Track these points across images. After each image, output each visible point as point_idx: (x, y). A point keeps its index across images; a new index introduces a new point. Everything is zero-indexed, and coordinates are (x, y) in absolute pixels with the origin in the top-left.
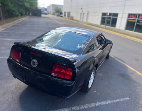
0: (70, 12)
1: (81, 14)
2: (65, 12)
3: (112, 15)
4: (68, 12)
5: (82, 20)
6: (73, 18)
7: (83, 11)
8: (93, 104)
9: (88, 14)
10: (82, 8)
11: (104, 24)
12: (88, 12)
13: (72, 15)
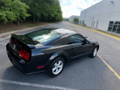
0: (84, 21)
1: (92, 22)
2: (81, 21)
3: (118, 23)
4: (83, 21)
5: (92, 27)
6: (86, 26)
7: (94, 20)
8: (51, 86)
9: (98, 22)
10: (93, 18)
11: (110, 31)
12: (98, 20)
13: (85, 23)
